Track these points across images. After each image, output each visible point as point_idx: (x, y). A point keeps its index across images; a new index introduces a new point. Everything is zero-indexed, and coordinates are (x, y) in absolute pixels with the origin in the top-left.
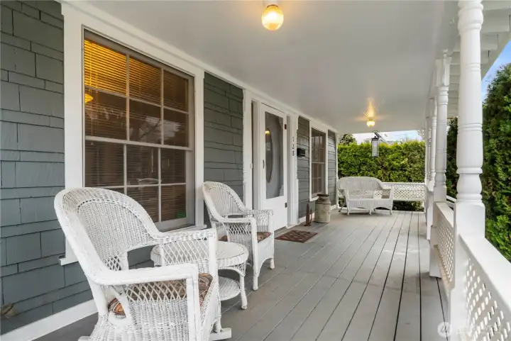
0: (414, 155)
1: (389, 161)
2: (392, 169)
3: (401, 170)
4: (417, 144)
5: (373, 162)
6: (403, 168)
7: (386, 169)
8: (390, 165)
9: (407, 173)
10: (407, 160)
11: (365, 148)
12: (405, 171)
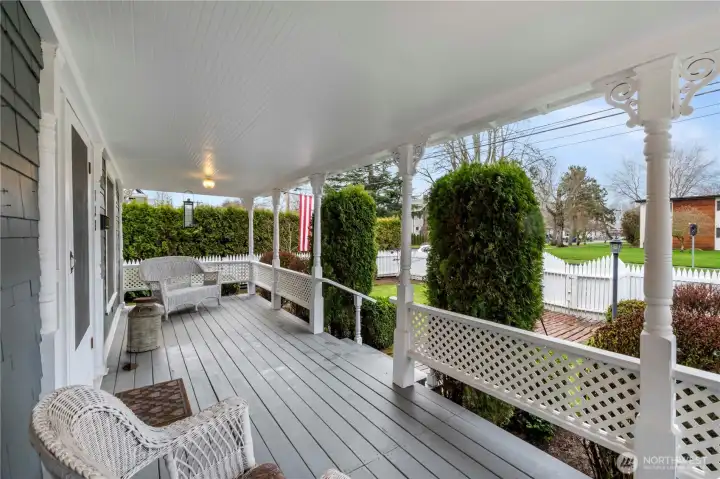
0: (210, 224)
1: (177, 229)
2: (181, 240)
3: (194, 241)
4: (212, 209)
5: (154, 230)
6: (195, 238)
7: (172, 239)
8: (178, 234)
9: (201, 244)
10: (201, 228)
11: (142, 210)
12: (199, 242)
